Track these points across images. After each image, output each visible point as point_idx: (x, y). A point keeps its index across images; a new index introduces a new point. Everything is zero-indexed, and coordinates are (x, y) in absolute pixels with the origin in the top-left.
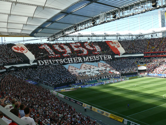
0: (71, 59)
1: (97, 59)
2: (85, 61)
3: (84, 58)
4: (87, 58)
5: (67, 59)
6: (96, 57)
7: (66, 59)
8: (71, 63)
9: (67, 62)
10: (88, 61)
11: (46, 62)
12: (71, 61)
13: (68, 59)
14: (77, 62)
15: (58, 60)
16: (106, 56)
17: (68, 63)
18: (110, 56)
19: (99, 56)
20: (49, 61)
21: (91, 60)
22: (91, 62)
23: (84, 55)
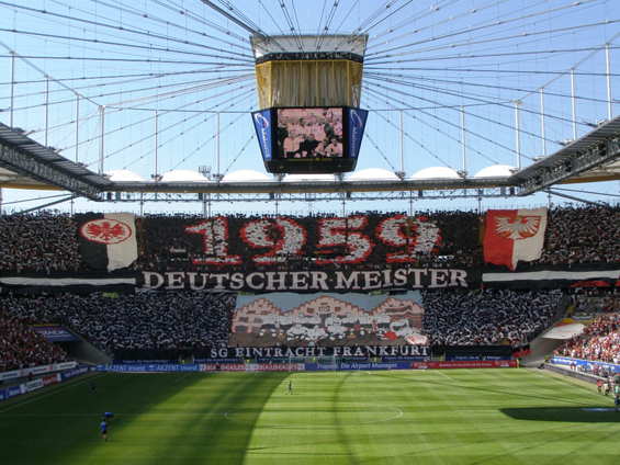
0: (282, 275)
1: (396, 284)
2: (339, 286)
3: (340, 275)
4: (354, 275)
5: (266, 277)
6: (397, 275)
7: (262, 275)
8: (277, 291)
9: (261, 286)
10: (356, 287)
11: (171, 280)
12: (276, 285)
13: (271, 275)
14: (306, 287)
15: (227, 276)
16: (446, 271)
17: (263, 291)
18: (464, 274)
19: (410, 270)
20: (187, 277)
21: (368, 286)
22: (366, 292)
23: (342, 264)
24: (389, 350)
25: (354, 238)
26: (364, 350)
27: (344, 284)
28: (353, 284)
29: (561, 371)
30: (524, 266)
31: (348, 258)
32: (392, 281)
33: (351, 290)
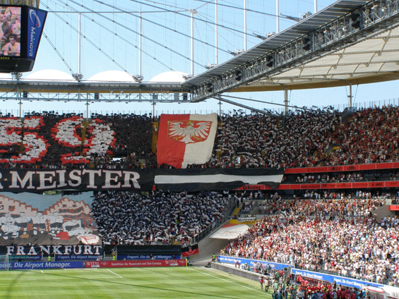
1: (71, 184)
2: (14, 185)
3: (15, 175)
4: (29, 175)
6: (72, 176)
10: (31, 187)
16: (119, 173)
18: (137, 176)
19: (85, 171)
21: (42, 186)
22: (40, 192)
23: (18, 164)
24: (62, 249)
25: (30, 139)
26: (37, 249)
27: (18, 183)
28: (28, 183)
29: (226, 269)
30: (194, 169)
31: (24, 158)
32: (66, 182)
33: (25, 190)
